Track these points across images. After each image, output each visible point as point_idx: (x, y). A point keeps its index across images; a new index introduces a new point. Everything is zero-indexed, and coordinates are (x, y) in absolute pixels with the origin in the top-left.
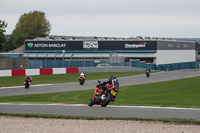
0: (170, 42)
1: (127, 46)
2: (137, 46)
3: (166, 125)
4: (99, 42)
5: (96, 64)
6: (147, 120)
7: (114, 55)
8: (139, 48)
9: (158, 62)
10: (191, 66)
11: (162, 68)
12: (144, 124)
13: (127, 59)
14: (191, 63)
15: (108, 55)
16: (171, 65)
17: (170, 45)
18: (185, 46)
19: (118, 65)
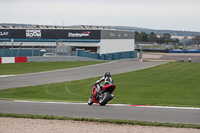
0: (112, 32)
1: (70, 34)
2: (81, 35)
4: (42, 31)
5: (42, 53)
7: (60, 44)
8: (83, 37)
9: (101, 52)
10: (130, 55)
11: (106, 57)
13: (74, 49)
14: (131, 52)
15: (54, 44)
16: (113, 55)
18: (125, 35)
19: (65, 54)
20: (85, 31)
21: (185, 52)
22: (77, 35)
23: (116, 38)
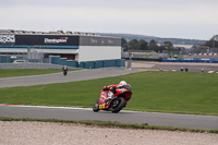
0: (94, 38)
2: (58, 41)
3: (88, 128)
4: (16, 36)
5: (12, 60)
6: (67, 122)
7: (32, 50)
8: (60, 44)
9: (80, 59)
10: (116, 63)
11: (85, 65)
12: (64, 127)
13: (47, 55)
14: (116, 61)
15: (26, 51)
16: (94, 63)
17: (93, 41)
18: (110, 42)
19: (37, 61)
20: (63, 37)
21: (180, 61)
22: (54, 41)
23: (99, 44)
